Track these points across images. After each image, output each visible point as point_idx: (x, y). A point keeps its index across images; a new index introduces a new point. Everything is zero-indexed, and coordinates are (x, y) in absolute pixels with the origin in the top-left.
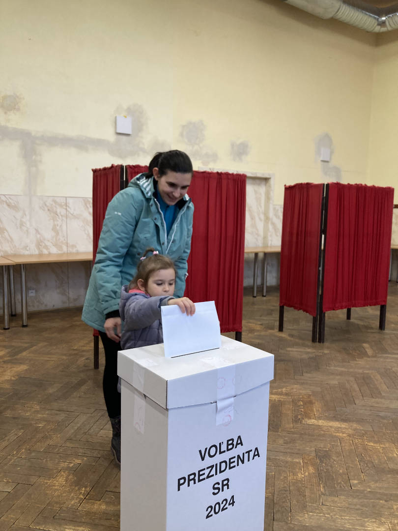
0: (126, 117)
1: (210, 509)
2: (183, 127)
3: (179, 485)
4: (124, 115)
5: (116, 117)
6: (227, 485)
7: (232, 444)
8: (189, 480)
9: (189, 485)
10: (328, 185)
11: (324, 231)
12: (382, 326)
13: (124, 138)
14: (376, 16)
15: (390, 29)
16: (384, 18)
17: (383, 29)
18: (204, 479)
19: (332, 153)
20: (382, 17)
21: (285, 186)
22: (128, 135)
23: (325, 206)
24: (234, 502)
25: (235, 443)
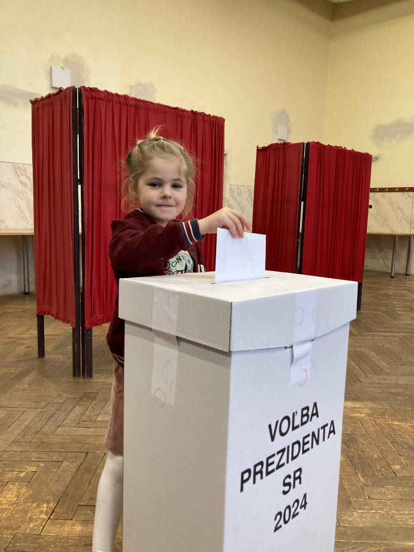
0: (63, 69)
1: (279, 517)
3: (243, 482)
4: (62, 66)
5: (51, 68)
6: (299, 478)
7: (307, 415)
8: (256, 473)
9: (254, 482)
10: (308, 144)
11: (304, 199)
18: (273, 471)
19: (289, 131)
21: (257, 147)
23: (305, 169)
24: (306, 503)
25: (310, 413)
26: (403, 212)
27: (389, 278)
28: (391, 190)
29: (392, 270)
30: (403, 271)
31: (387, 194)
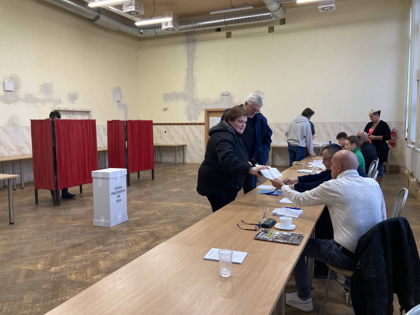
0: (10, 82)
1: (117, 201)
2: (42, 85)
4: (8, 80)
5: (4, 82)
6: (120, 196)
8: (113, 194)
10: (126, 121)
11: (126, 140)
12: (153, 178)
13: (9, 93)
14: (138, 30)
15: (145, 36)
16: (142, 31)
17: (142, 36)
18: (116, 194)
19: (121, 96)
20: (141, 30)
21: (107, 121)
22: (11, 91)
23: (126, 130)
24: (121, 200)
25: (121, 187)
26: (179, 134)
27: (175, 166)
28: (174, 124)
29: (176, 162)
30: (182, 162)
31: (172, 126)
